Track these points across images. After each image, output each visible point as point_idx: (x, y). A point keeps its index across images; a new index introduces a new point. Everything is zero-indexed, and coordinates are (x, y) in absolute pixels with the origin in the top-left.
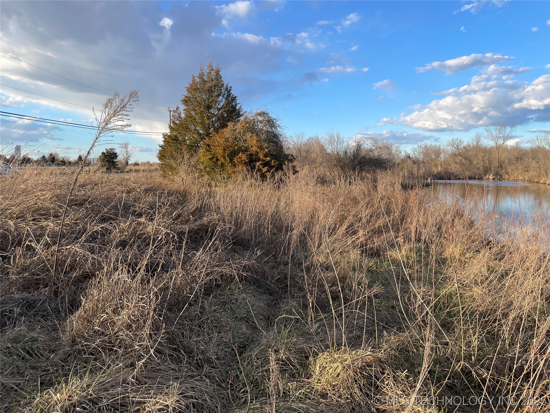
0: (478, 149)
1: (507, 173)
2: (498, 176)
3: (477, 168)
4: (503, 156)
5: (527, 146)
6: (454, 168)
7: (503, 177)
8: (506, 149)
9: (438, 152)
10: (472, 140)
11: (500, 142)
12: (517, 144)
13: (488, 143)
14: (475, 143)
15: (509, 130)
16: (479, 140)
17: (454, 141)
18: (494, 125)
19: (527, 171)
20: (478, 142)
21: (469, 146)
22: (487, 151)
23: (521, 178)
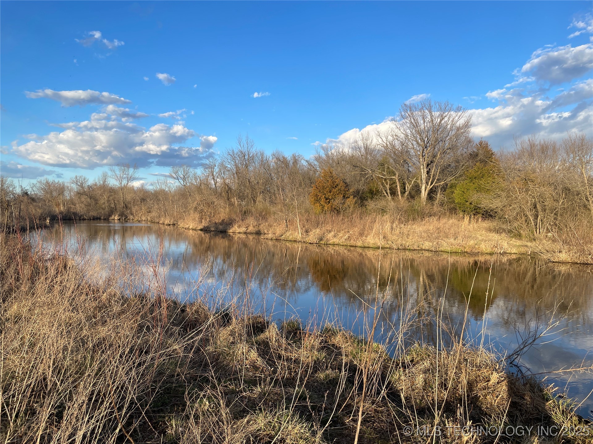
0: (104, 188)
1: (132, 214)
2: (124, 218)
3: (103, 209)
4: (129, 197)
5: (150, 188)
6: (80, 208)
7: (128, 218)
8: (132, 189)
9: (61, 190)
10: (99, 179)
11: (124, 182)
12: (143, 185)
13: (113, 182)
14: (101, 182)
15: (132, 172)
16: (105, 179)
17: (78, 178)
18: (118, 165)
19: (150, 212)
20: (104, 182)
21: (96, 185)
22: (112, 191)
23: (144, 219)
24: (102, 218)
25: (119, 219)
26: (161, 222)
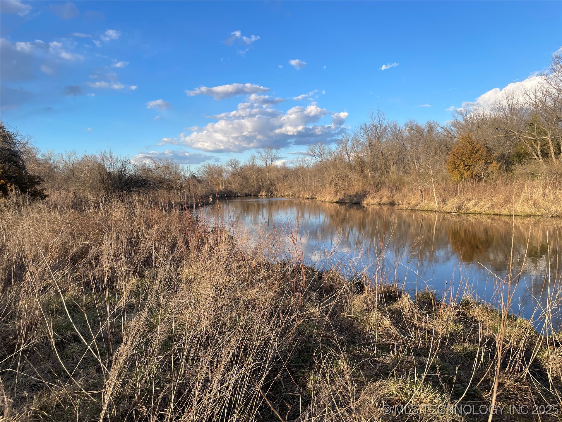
0: (253, 168)
1: (276, 190)
2: (270, 194)
3: (252, 186)
4: (273, 175)
5: (291, 166)
6: (234, 187)
7: (274, 194)
8: (276, 168)
9: (220, 172)
10: (248, 161)
11: (269, 162)
12: (284, 164)
13: (260, 163)
14: (251, 164)
15: (275, 152)
16: (254, 161)
17: (232, 161)
18: (263, 147)
19: (291, 187)
20: (253, 163)
21: (246, 166)
22: (260, 170)
23: (286, 194)
24: (252, 194)
25: (266, 195)
26: (301, 196)
